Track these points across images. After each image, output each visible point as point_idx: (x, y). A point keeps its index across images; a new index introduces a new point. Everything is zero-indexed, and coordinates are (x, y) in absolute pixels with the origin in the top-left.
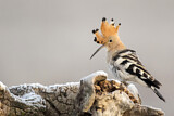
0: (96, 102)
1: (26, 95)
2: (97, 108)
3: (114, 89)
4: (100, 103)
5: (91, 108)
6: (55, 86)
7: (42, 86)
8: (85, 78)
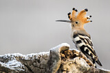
0: (61, 66)
1: (10, 62)
2: (63, 71)
3: (75, 56)
4: (64, 67)
5: (59, 70)
6: (31, 55)
7: (21, 55)
8: (53, 49)
